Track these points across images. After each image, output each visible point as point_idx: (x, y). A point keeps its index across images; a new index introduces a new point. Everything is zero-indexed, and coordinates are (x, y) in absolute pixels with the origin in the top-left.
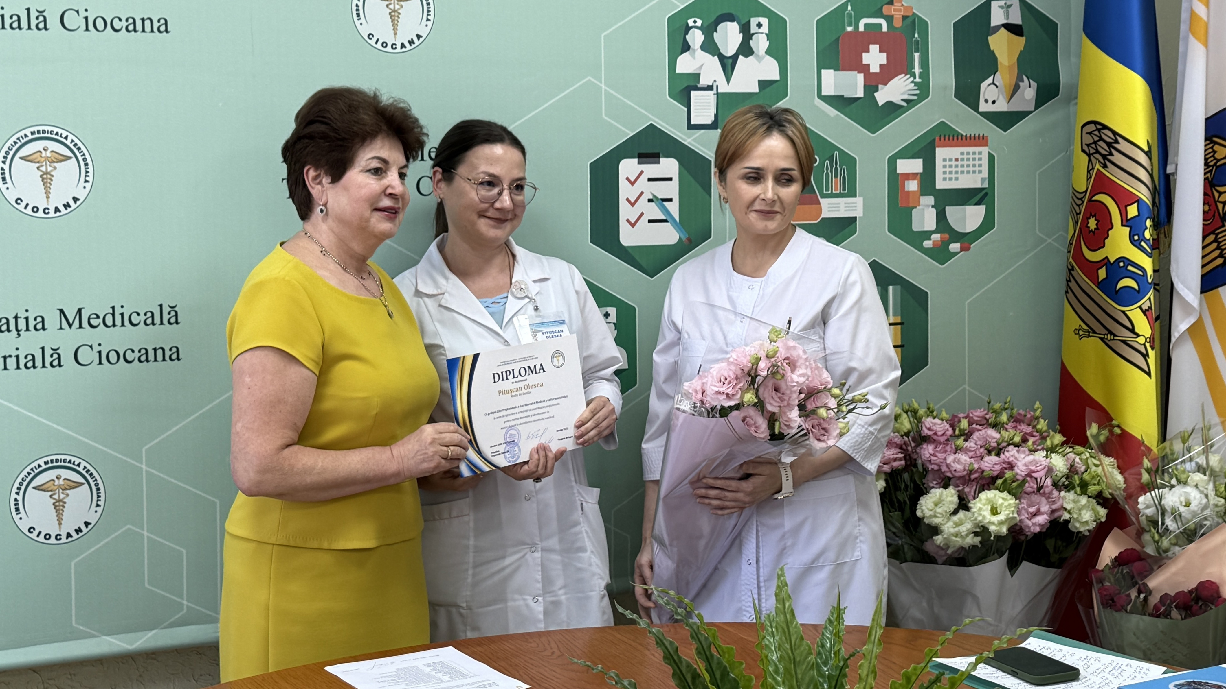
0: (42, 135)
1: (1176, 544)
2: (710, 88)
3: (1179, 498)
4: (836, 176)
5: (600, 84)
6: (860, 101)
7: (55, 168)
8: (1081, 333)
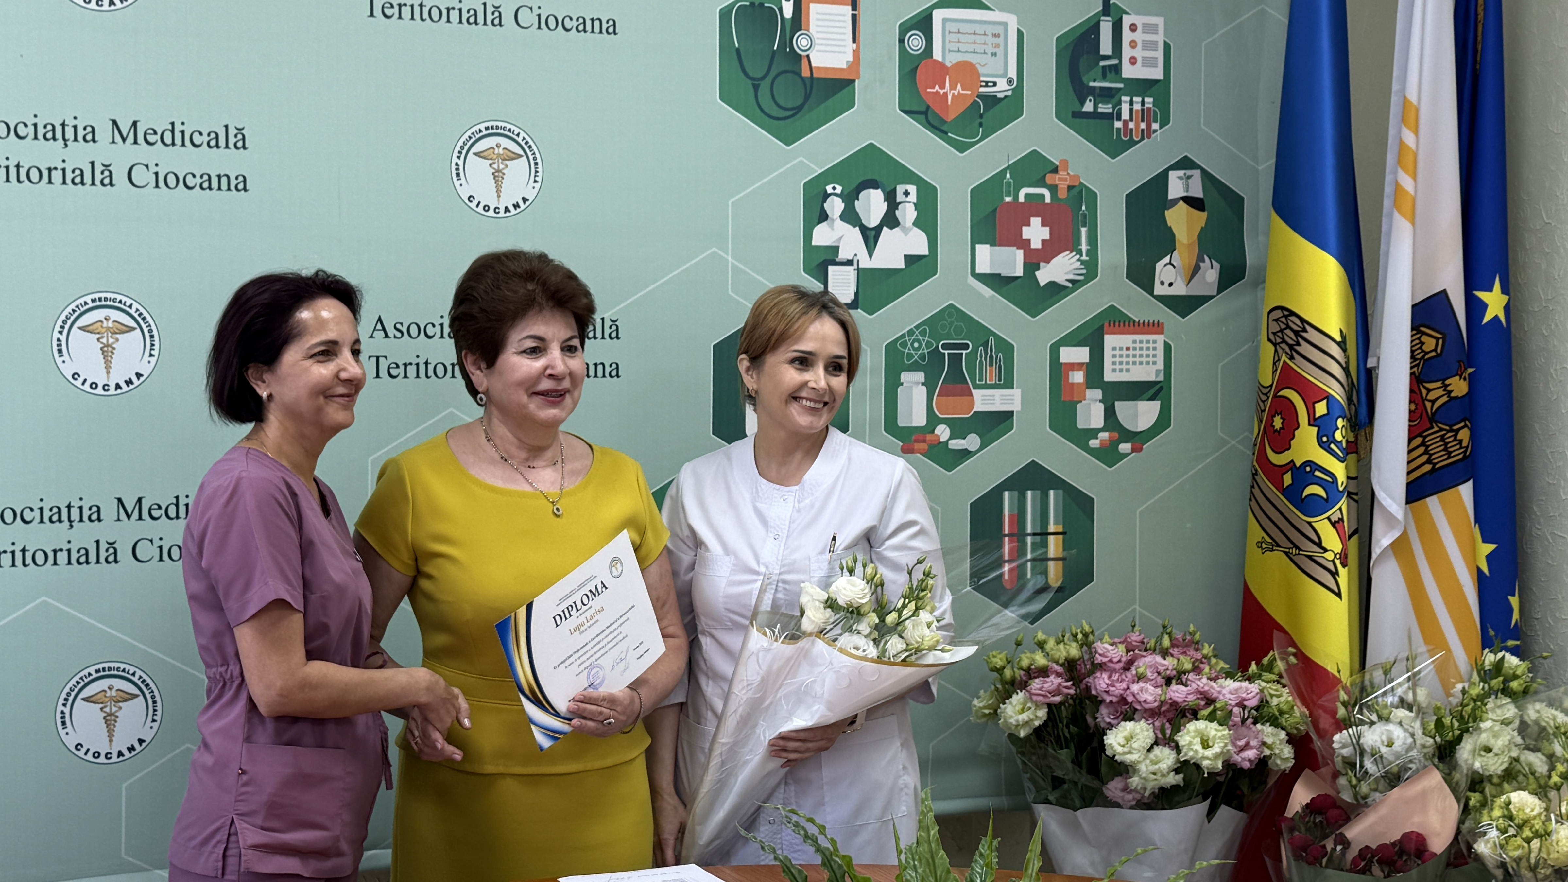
0: (103, 303)
1: (1376, 790)
2: (849, 263)
3: (1380, 737)
4: (991, 365)
5: (725, 256)
6: (1019, 280)
7: (117, 340)
8: (1264, 546)
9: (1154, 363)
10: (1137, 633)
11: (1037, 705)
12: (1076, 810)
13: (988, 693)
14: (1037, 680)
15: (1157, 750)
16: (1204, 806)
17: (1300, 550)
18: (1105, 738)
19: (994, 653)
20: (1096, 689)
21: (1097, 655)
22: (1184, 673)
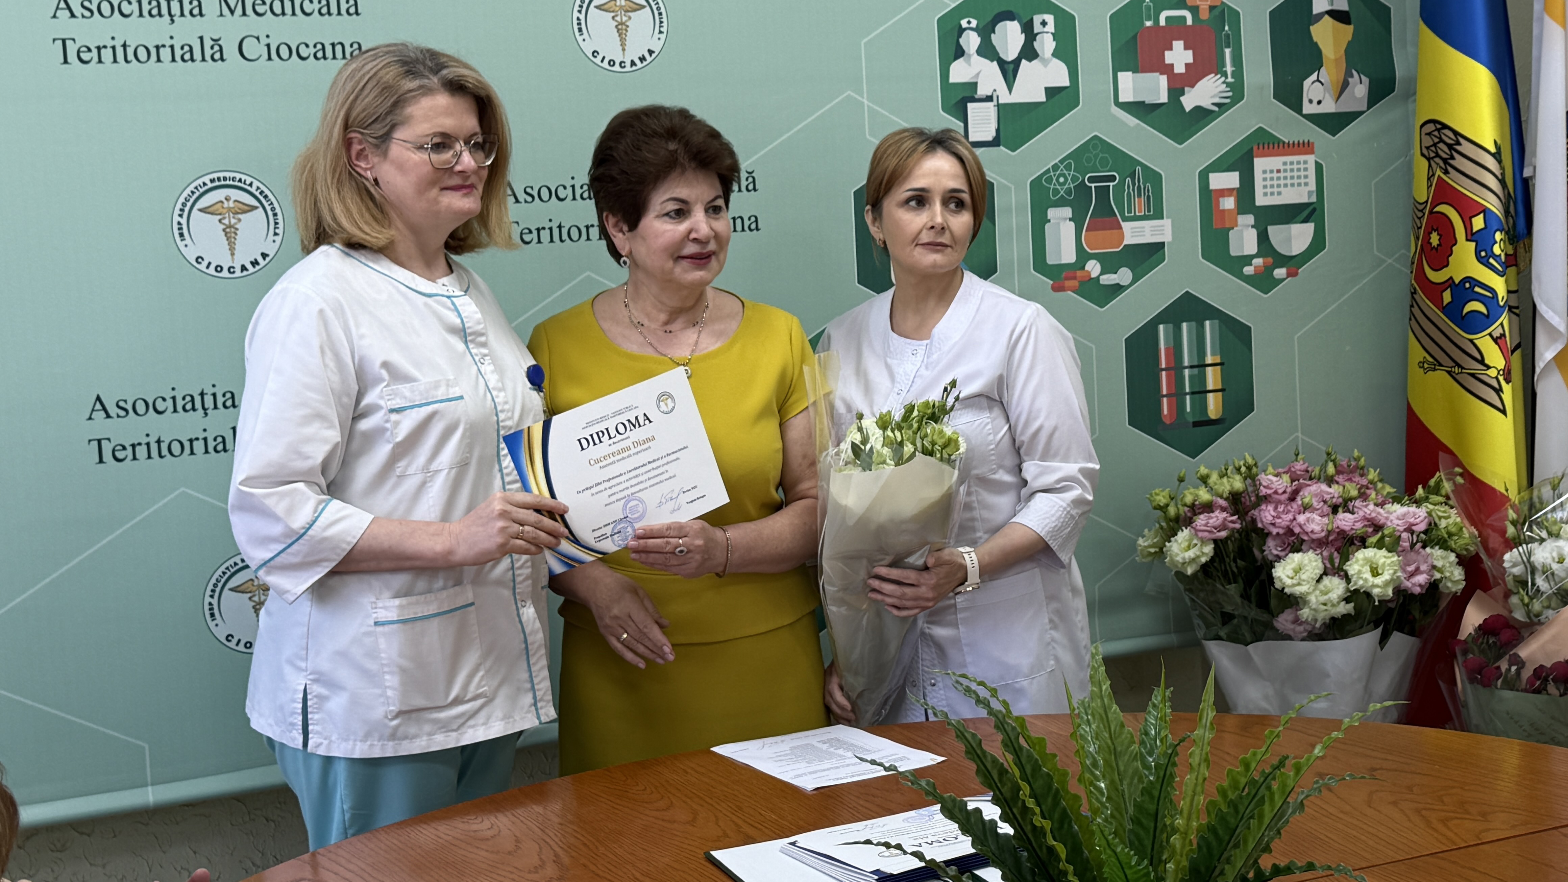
0: (223, 183)
1: (1548, 607)
2: (989, 99)
3: (1551, 553)
4: (1139, 195)
5: (861, 99)
6: (1164, 107)
7: (240, 220)
8: (1426, 366)
9: (1306, 184)
10: (1301, 462)
11: (1203, 541)
12: (1247, 645)
13: (1152, 532)
14: (1202, 516)
15: (1326, 581)
16: (1377, 633)
17: (1463, 368)
18: (1273, 570)
19: (1157, 491)
20: (1262, 522)
21: (1262, 488)
22: (1351, 499)
